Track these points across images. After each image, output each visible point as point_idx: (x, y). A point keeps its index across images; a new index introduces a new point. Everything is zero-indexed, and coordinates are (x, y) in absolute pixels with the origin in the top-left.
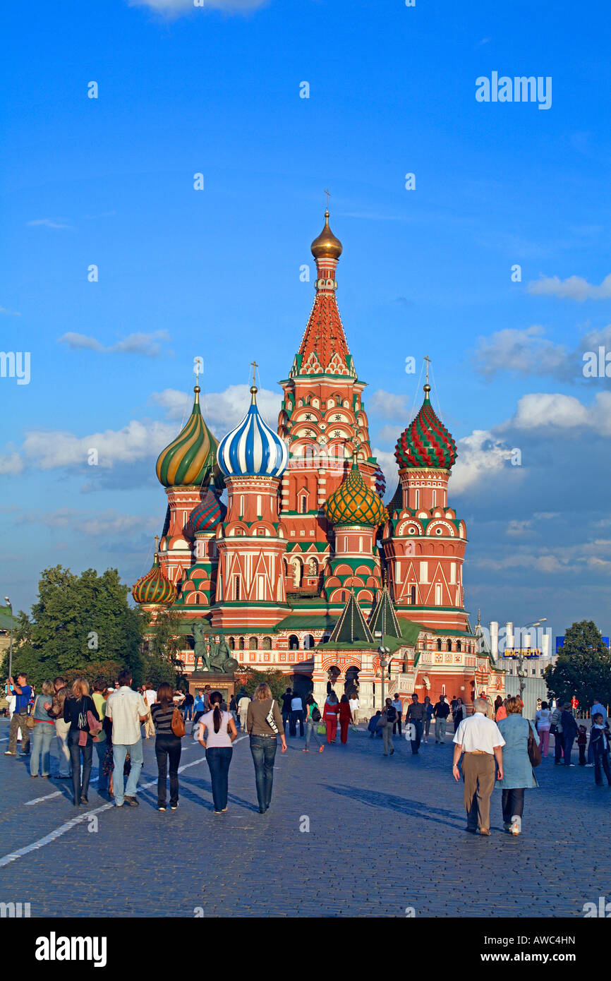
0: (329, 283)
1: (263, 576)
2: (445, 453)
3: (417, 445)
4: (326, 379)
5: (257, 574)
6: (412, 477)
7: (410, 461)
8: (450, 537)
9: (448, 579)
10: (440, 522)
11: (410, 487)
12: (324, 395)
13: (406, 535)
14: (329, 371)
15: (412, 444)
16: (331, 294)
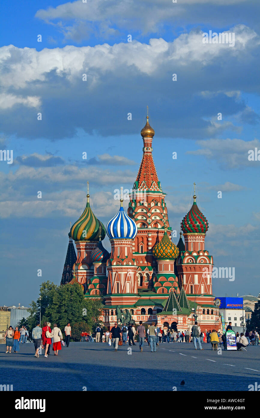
0: (149, 149)
1: (129, 282)
2: (204, 226)
3: (192, 223)
4: (150, 193)
5: (126, 282)
6: (190, 237)
7: (188, 230)
8: (207, 263)
9: (207, 282)
10: (203, 257)
11: (189, 241)
12: (150, 200)
13: (188, 263)
14: (151, 189)
15: (189, 222)
16: (150, 154)
